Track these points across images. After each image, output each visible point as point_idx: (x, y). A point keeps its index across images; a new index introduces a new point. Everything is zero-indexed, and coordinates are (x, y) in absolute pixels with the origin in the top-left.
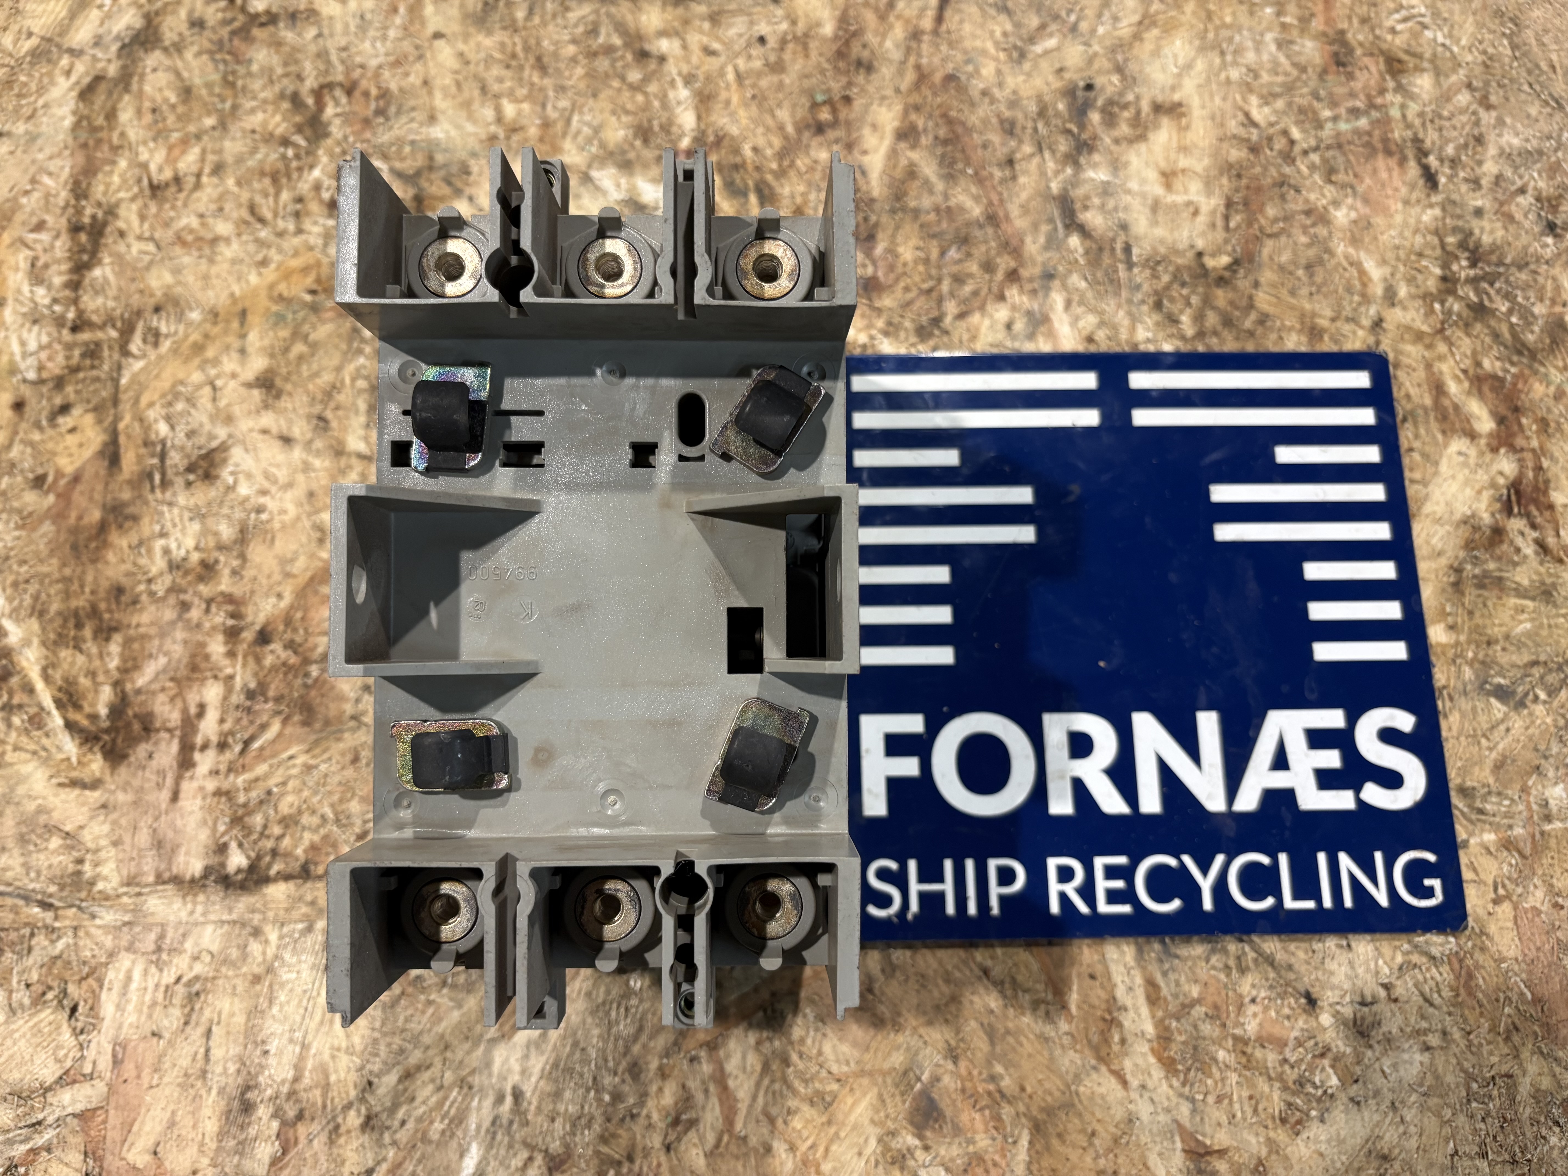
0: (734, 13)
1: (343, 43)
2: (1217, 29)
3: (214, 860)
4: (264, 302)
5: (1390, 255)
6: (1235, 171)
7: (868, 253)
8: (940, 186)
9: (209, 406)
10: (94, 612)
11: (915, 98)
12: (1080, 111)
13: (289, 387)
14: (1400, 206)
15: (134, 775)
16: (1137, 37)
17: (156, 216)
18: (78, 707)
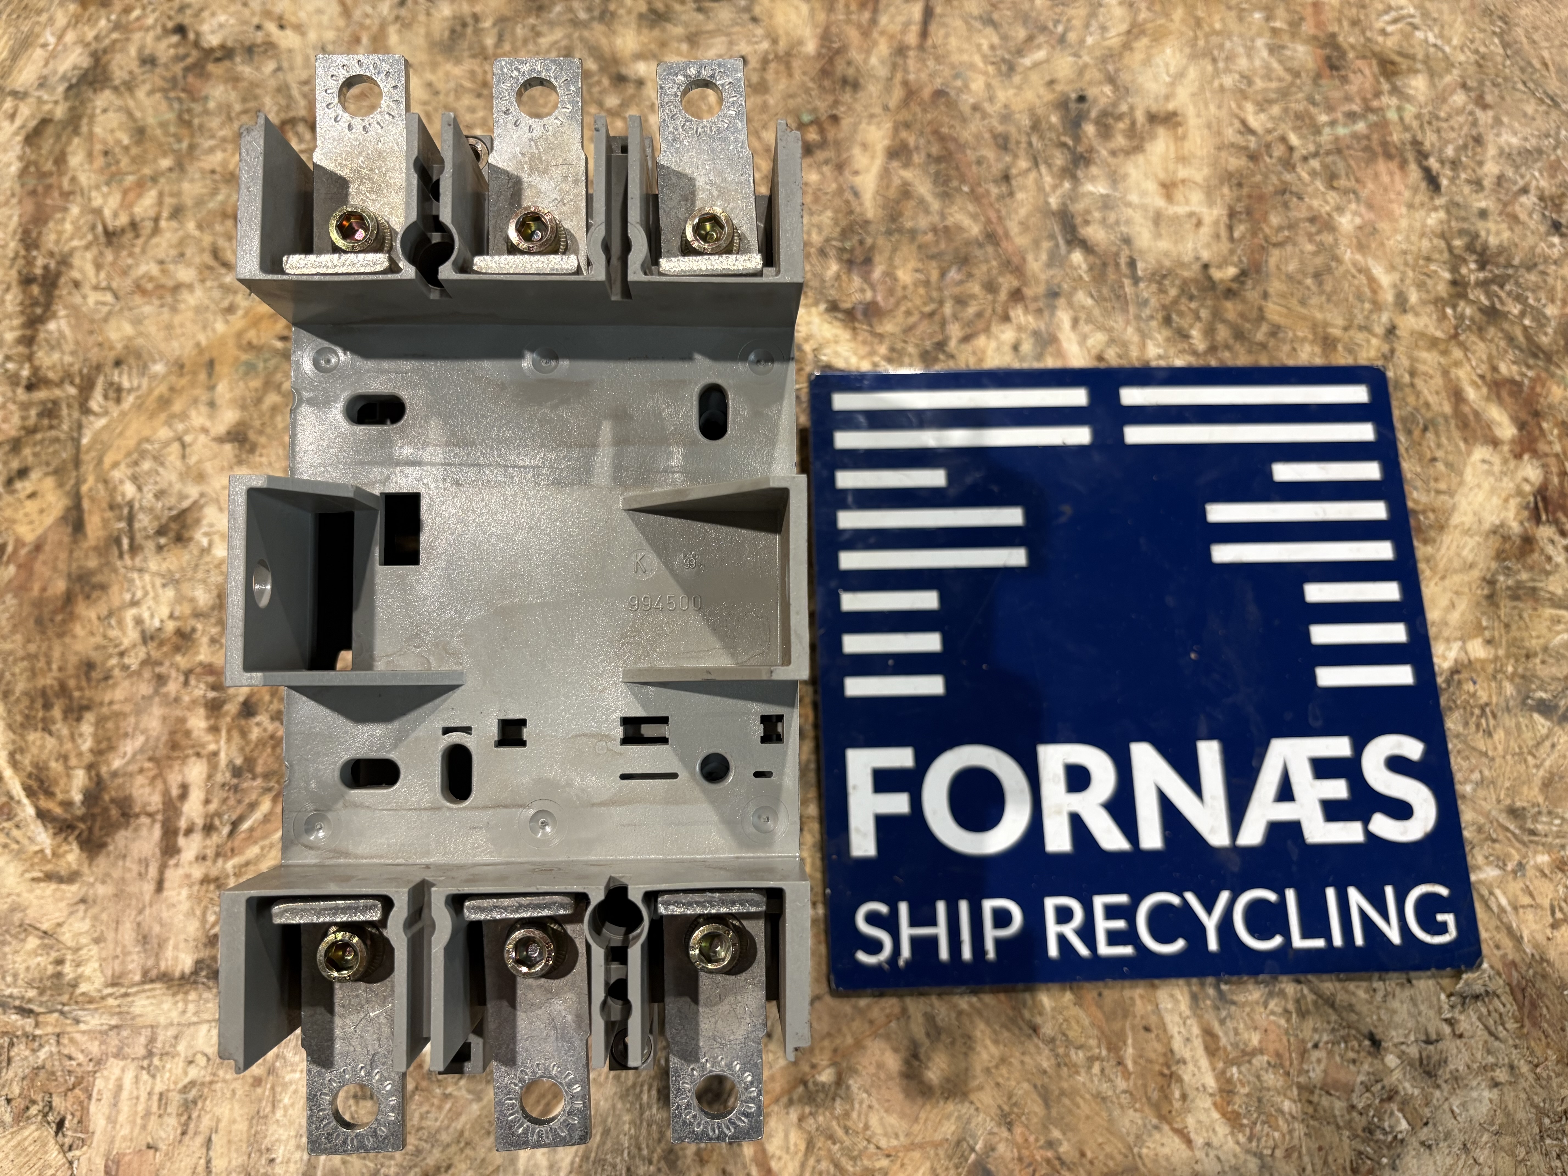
0: (712, 34)
1: (304, 76)
2: (1207, 36)
3: (205, 953)
4: (232, 350)
5: (1398, 261)
6: (1235, 180)
7: (866, 277)
8: (935, 205)
9: (178, 464)
10: (63, 690)
11: (904, 115)
12: (1074, 123)
13: (263, 440)
14: (1404, 210)
15: (114, 865)
16: (1127, 46)
17: (113, 264)
18: (50, 794)
